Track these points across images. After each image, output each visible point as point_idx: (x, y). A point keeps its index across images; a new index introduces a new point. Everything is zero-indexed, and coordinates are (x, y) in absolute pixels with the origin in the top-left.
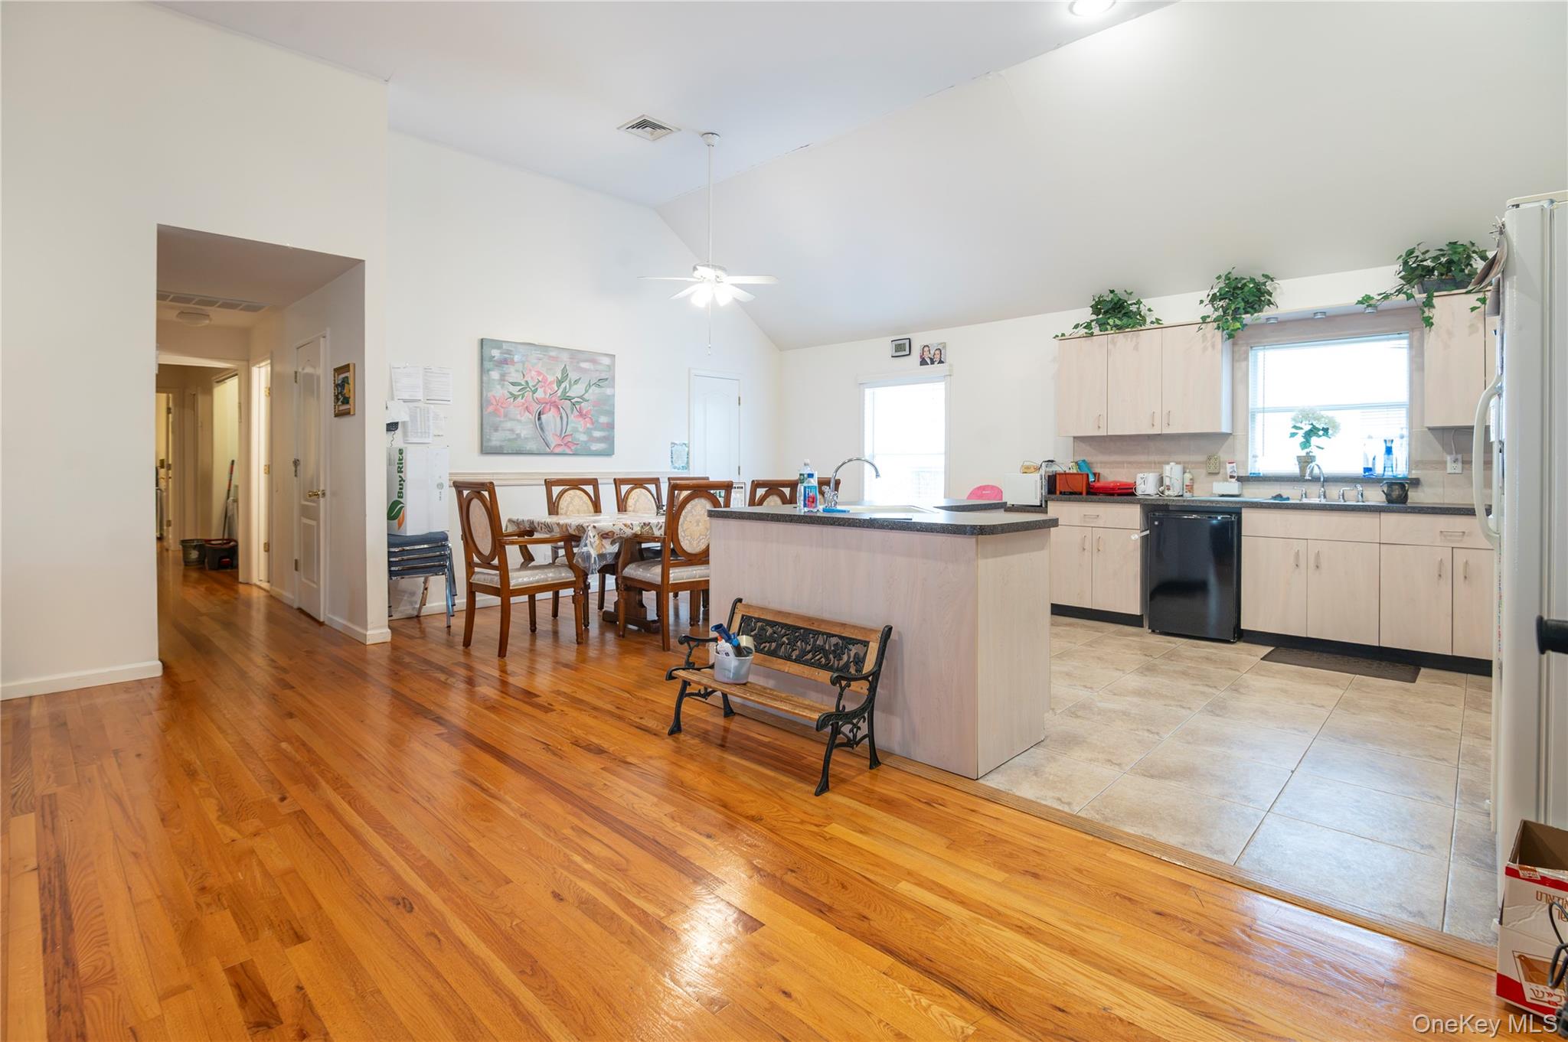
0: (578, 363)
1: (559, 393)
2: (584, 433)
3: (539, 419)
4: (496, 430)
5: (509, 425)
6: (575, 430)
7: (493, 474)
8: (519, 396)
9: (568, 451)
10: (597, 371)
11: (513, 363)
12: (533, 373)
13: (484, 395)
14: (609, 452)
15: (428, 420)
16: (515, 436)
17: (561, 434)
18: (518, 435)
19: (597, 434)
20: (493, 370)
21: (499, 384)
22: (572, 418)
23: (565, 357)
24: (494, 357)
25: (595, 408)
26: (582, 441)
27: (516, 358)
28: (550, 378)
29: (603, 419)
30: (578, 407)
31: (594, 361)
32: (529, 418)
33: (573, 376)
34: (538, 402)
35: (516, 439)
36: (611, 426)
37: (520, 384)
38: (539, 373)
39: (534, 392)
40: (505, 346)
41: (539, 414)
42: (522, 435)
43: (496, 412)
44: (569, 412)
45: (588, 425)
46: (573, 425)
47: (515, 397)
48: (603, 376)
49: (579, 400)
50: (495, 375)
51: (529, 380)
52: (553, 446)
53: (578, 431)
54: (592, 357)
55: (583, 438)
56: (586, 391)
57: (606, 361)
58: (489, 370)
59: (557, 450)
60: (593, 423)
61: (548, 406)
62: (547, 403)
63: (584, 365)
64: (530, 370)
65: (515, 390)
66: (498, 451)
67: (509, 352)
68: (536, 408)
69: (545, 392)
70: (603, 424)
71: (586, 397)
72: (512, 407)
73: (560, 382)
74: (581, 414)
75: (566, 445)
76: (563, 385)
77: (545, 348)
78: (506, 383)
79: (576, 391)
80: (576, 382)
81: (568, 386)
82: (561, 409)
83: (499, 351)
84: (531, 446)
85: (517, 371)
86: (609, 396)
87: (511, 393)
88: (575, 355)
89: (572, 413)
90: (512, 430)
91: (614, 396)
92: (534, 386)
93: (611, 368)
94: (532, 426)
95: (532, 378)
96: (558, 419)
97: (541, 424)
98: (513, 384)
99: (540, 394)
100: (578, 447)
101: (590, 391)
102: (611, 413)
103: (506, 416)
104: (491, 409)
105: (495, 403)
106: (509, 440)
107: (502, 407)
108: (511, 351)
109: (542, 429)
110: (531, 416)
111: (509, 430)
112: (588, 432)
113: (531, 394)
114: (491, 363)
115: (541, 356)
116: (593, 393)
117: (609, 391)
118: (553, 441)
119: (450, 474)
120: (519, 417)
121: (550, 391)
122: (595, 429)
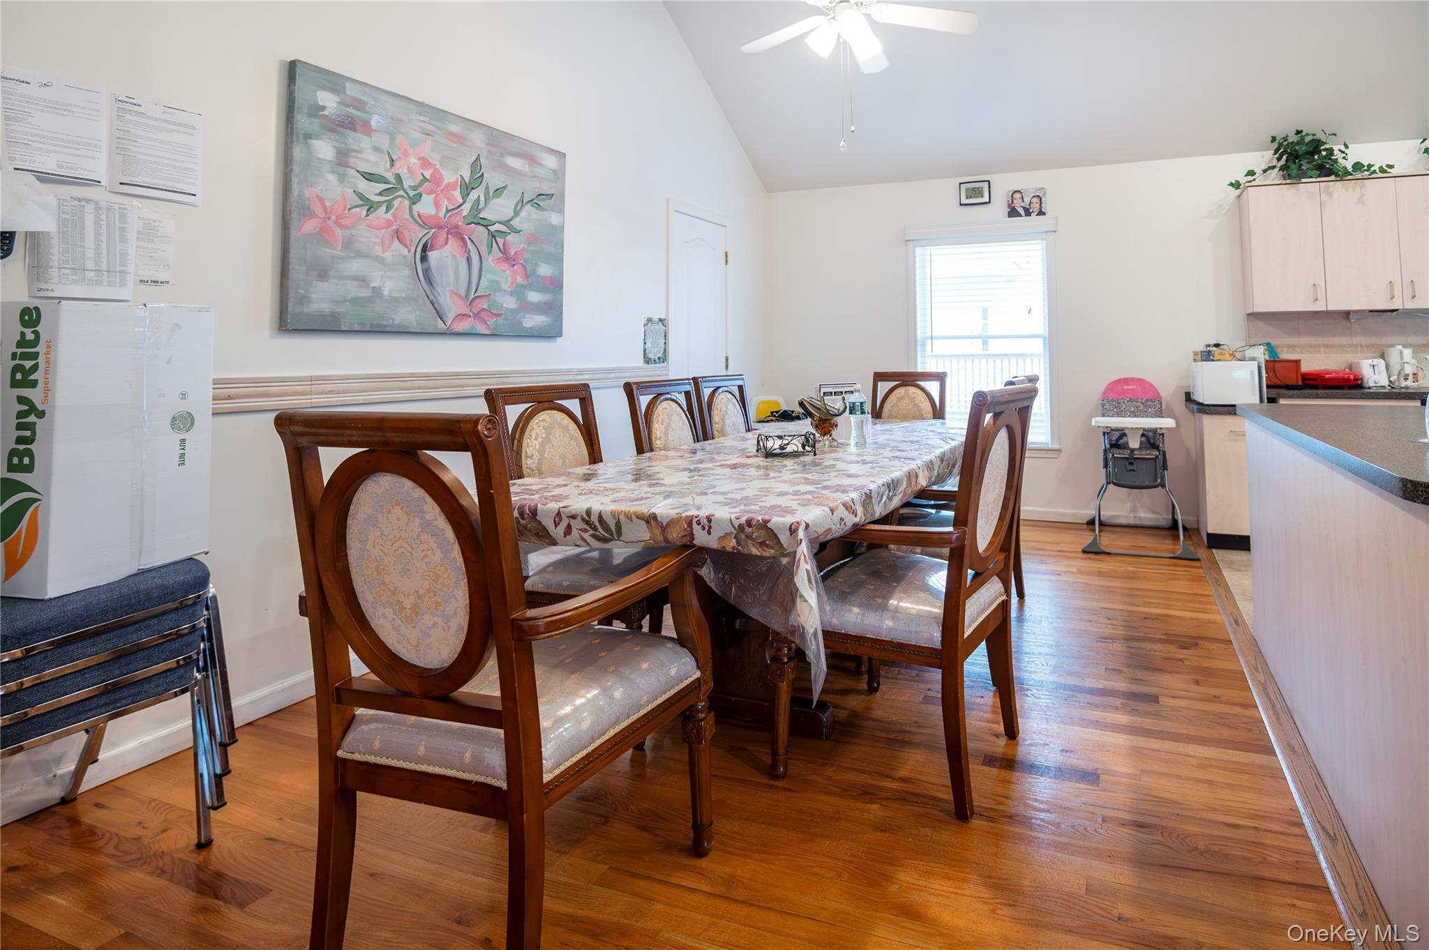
0: (502, 155)
1: (466, 209)
2: (511, 294)
3: (424, 258)
4: (323, 275)
5: (355, 266)
6: (495, 286)
7: (311, 379)
8: (380, 204)
9: (480, 329)
10: (536, 177)
11: (368, 130)
12: (413, 160)
13: (295, 191)
14: (552, 332)
15: (123, 239)
16: (365, 293)
17: (467, 295)
18: (377, 292)
19: (534, 297)
20: (318, 137)
21: (333, 172)
22: (489, 262)
23: (478, 139)
24: (323, 108)
25: (532, 248)
26: (508, 309)
27: (374, 123)
28: (449, 177)
29: (544, 270)
30: (500, 241)
31: (530, 159)
32: (405, 257)
33: (493, 179)
34: (423, 222)
35: (369, 300)
36: (555, 285)
37: (387, 182)
38: (425, 163)
39: (415, 200)
40: (350, 90)
41: (424, 249)
42: (386, 293)
43: (324, 234)
44: (483, 249)
45: (519, 279)
46: (490, 276)
47: (371, 207)
48: (546, 189)
49: (503, 228)
50: (324, 149)
51: (404, 173)
52: (450, 317)
53: (500, 290)
54: (528, 152)
55: (510, 303)
56: (516, 213)
57: (551, 162)
58: (308, 136)
59: (461, 326)
60: (527, 276)
61: (443, 234)
62: (440, 227)
63: (515, 163)
64: (406, 154)
65: (372, 190)
66: (327, 326)
67: (360, 105)
68: (417, 235)
69: (437, 204)
70: (544, 277)
71: (516, 223)
72: (362, 226)
73: (467, 188)
74: (508, 258)
75: (477, 315)
76: (473, 196)
77: (440, 115)
78: (352, 172)
79: (499, 210)
80: (499, 192)
81: (482, 198)
82: (469, 242)
83: (337, 99)
84: (406, 315)
85: (377, 149)
86: (554, 227)
87: (360, 196)
88: (498, 140)
89: (490, 252)
90: (362, 280)
91: (563, 227)
92: (414, 188)
93: (559, 175)
94: (407, 272)
95: (410, 169)
96: (463, 263)
97: (427, 271)
98: (369, 177)
99: (426, 206)
100: (501, 321)
101: (523, 214)
102: (557, 260)
103: (348, 244)
104: (310, 226)
105: (319, 210)
106: (354, 301)
107: (340, 226)
108: (361, 102)
109: (429, 281)
110: (406, 252)
111: (355, 278)
112: (519, 292)
113: (407, 203)
114: (316, 121)
115: (432, 128)
116: (528, 219)
117: (554, 218)
118: (452, 307)
119: (216, 382)
120: (378, 251)
121: (446, 202)
122: (530, 287)
